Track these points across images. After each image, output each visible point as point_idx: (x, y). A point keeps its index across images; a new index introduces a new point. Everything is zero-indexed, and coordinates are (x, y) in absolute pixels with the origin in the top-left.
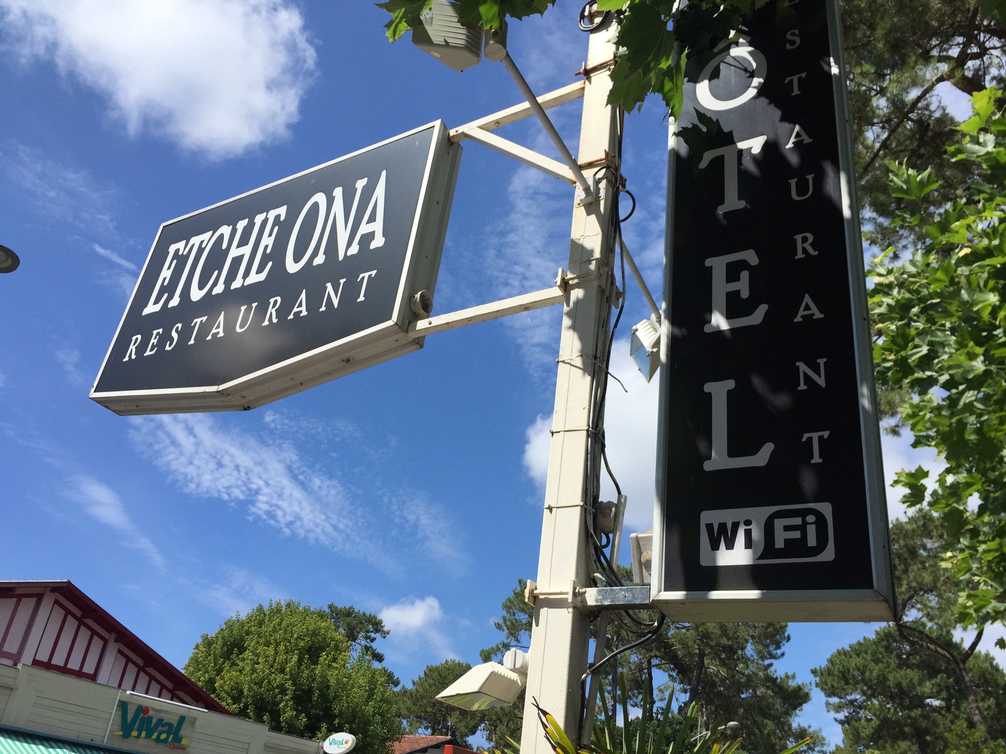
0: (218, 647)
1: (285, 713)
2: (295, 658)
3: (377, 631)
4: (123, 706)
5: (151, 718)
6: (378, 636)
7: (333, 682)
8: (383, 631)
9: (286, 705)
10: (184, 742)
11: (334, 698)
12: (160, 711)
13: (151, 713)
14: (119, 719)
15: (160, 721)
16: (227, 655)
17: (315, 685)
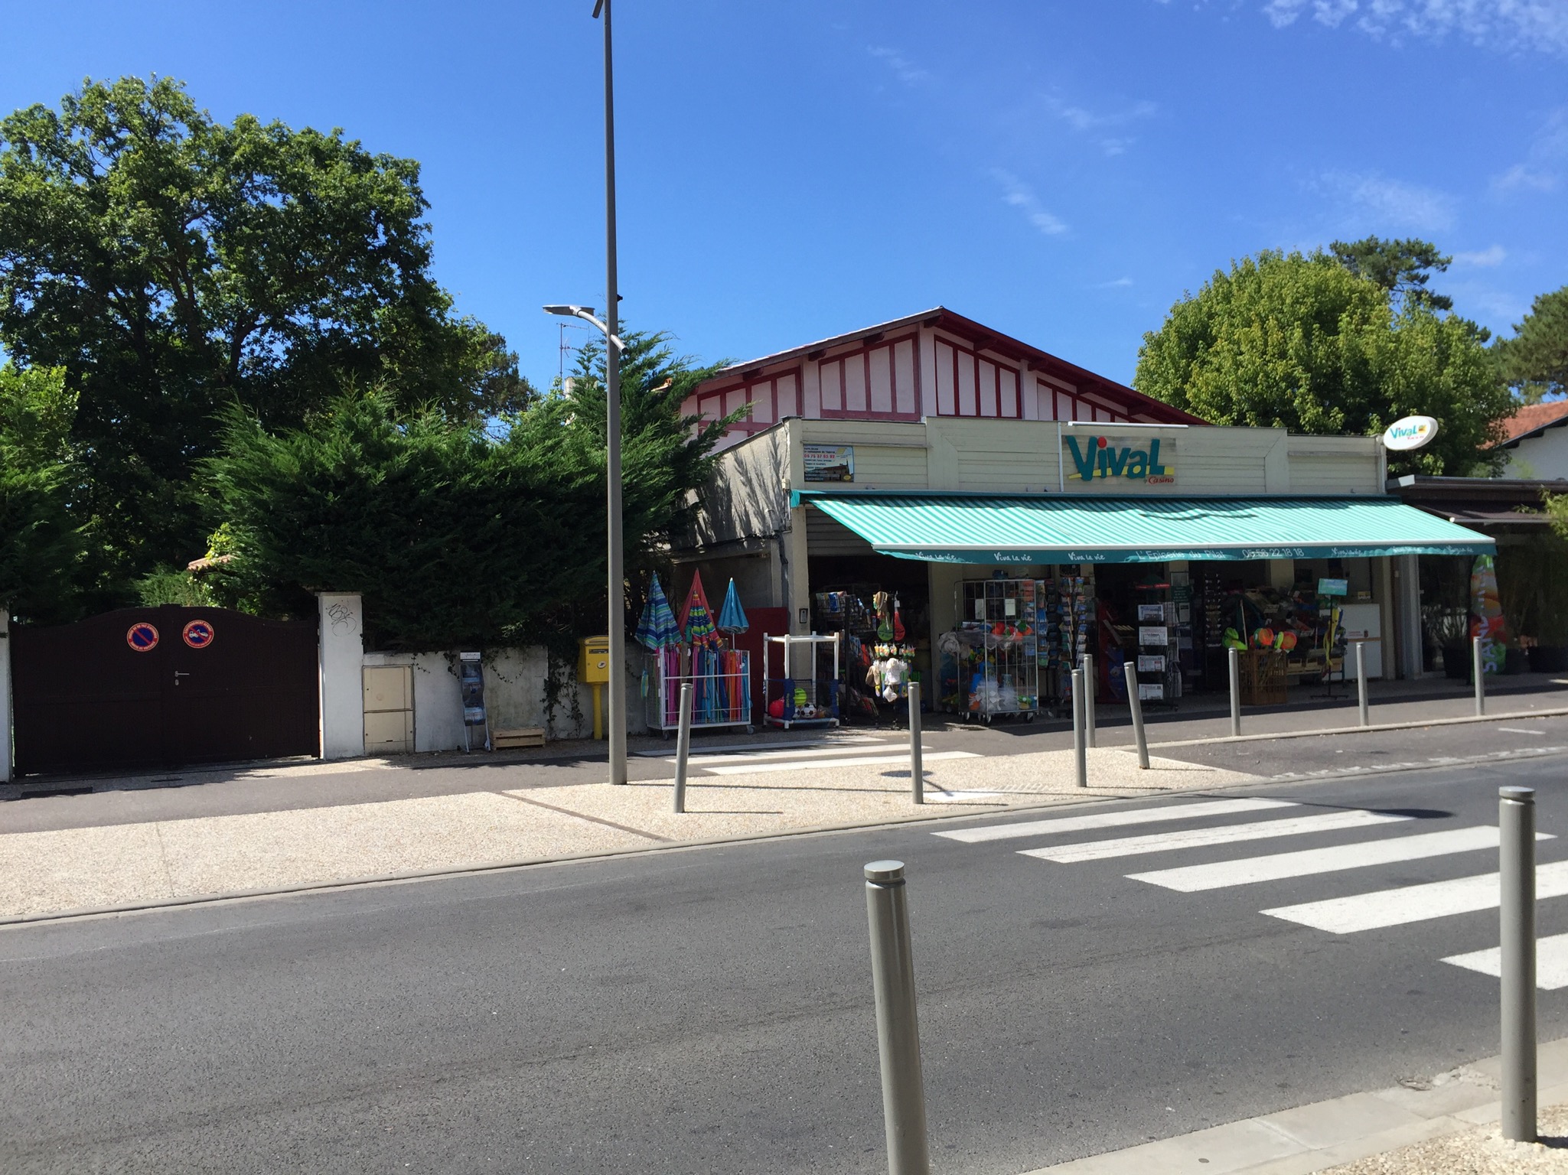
0: (1172, 345)
1: (1304, 412)
2: (1298, 333)
3: (1427, 263)
4: (1070, 441)
5: (1112, 450)
6: (1431, 271)
7: (1370, 352)
8: (1439, 261)
9: (1304, 401)
10: (1168, 472)
11: (1381, 374)
12: (1121, 439)
13: (1110, 444)
14: (1070, 458)
15: (1126, 452)
16: (1191, 353)
17: (1342, 363)
